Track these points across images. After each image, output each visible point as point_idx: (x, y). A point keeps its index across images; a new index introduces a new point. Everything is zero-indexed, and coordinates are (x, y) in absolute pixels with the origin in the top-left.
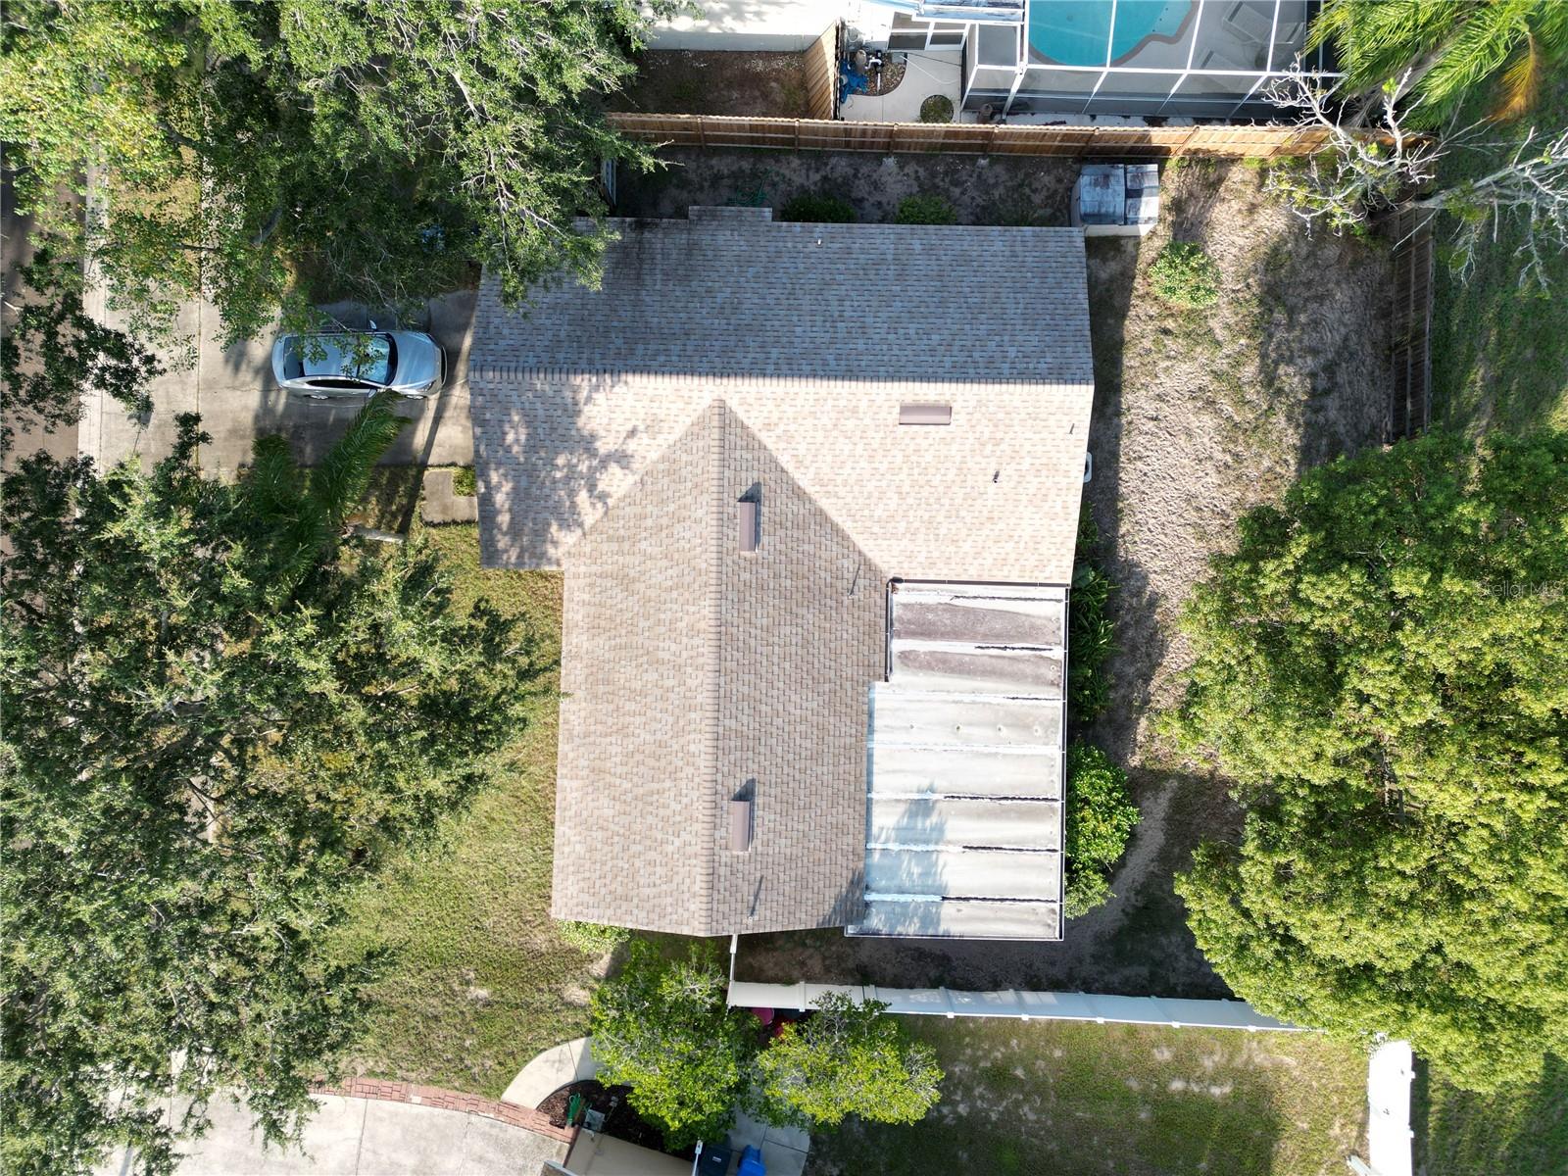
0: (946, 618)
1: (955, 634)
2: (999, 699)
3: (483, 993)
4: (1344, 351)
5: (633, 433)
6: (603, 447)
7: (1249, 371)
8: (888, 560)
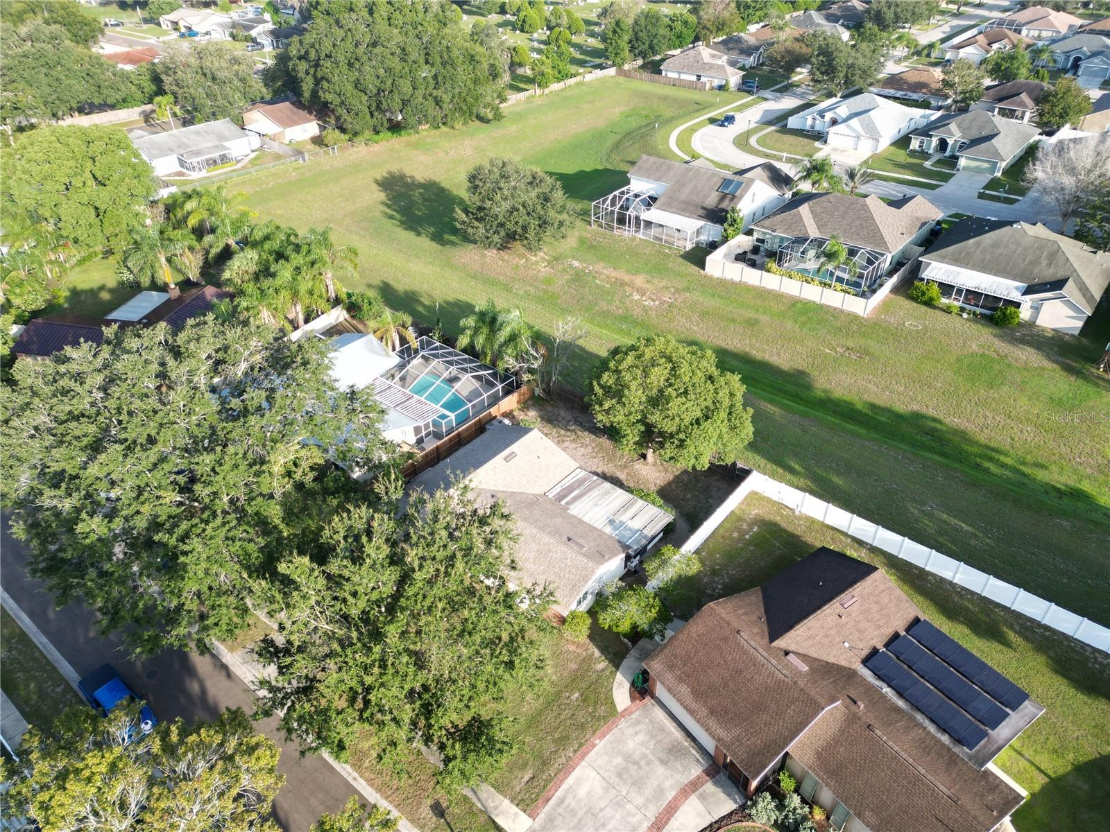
0: (564, 491)
1: (571, 492)
2: (597, 493)
3: (577, 695)
7: (563, 432)
8: (537, 490)
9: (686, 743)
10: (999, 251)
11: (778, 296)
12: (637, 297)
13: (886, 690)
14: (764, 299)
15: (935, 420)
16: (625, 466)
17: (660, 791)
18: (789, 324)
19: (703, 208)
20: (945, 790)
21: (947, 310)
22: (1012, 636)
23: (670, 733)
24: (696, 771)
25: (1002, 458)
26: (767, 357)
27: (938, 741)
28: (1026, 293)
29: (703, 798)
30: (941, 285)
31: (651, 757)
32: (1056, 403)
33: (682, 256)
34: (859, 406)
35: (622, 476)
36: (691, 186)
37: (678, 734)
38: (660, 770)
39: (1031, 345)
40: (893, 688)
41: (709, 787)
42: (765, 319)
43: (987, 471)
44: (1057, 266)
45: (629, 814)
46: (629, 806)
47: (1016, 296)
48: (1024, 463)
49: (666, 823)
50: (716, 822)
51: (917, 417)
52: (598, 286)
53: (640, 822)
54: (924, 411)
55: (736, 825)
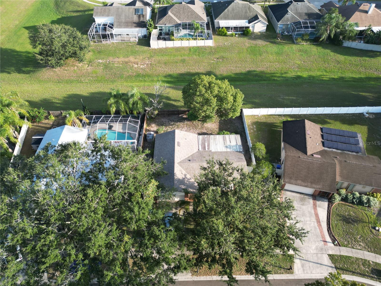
0: (203, 146)
1: (205, 145)
2: (212, 141)
4: (169, 119)
5: (182, 173)
6: (184, 177)
7: (171, 127)
8: (196, 150)
9: (302, 196)
10: (235, 12)
11: (183, 48)
12: (136, 66)
13: (334, 150)
14: (180, 51)
15: (255, 71)
16: (203, 128)
17: (310, 212)
18: (195, 57)
19: (134, 23)
20: (371, 165)
21: (232, 35)
22: (328, 120)
23: (296, 196)
24: (311, 201)
25: (277, 75)
26: (197, 71)
27: (353, 155)
28: (249, 23)
29: (319, 207)
30: (226, 28)
31: (299, 206)
32: (278, 54)
33: (137, 44)
34: (233, 76)
35: (205, 131)
36: (123, 15)
37: (298, 195)
38: (304, 207)
39: (259, 39)
40: (335, 149)
41: (318, 203)
42: (186, 57)
43: (277, 80)
44: (252, 12)
45: (310, 224)
46: (308, 222)
47: (247, 25)
48: (282, 74)
49: (319, 219)
50: (328, 210)
51: (249, 72)
52: (117, 67)
53: (314, 224)
54: (250, 69)
55: (332, 207)
